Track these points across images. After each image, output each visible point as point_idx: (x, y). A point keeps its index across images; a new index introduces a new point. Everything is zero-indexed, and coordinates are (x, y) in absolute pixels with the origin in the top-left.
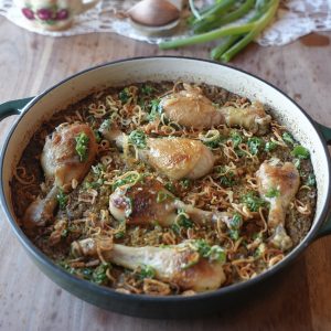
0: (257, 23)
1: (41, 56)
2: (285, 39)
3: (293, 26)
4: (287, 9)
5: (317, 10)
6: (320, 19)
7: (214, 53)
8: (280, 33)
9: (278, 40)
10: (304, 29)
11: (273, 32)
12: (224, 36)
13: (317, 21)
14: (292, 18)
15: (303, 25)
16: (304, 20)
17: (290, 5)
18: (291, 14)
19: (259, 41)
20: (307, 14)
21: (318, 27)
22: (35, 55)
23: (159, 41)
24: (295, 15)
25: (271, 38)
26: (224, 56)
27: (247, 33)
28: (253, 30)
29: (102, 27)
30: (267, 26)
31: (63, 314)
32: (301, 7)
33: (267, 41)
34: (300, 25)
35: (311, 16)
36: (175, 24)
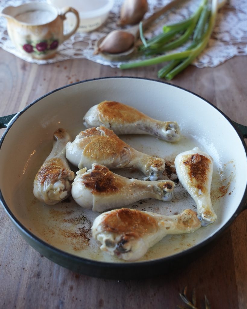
0: (194, 50)
1: (29, 76)
2: (216, 62)
3: (221, 51)
4: (216, 39)
5: (239, 41)
6: (241, 47)
7: (160, 73)
8: (211, 58)
9: (210, 62)
10: (229, 54)
11: (206, 57)
12: (168, 60)
13: (239, 48)
14: (220, 46)
15: (228, 51)
16: (229, 47)
17: (219, 36)
18: (219, 43)
19: (196, 64)
20: (231, 43)
21: (239, 52)
22: (24, 74)
23: (119, 65)
24: (221, 44)
25: (205, 61)
26: (168, 75)
27: (186, 58)
28: (191, 56)
29: (76, 54)
30: (202, 53)
31: (45, 273)
32: (227, 38)
33: (202, 64)
34: (225, 51)
35: (234, 44)
36: (131, 51)
